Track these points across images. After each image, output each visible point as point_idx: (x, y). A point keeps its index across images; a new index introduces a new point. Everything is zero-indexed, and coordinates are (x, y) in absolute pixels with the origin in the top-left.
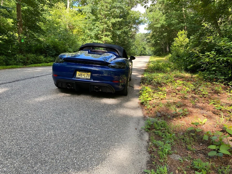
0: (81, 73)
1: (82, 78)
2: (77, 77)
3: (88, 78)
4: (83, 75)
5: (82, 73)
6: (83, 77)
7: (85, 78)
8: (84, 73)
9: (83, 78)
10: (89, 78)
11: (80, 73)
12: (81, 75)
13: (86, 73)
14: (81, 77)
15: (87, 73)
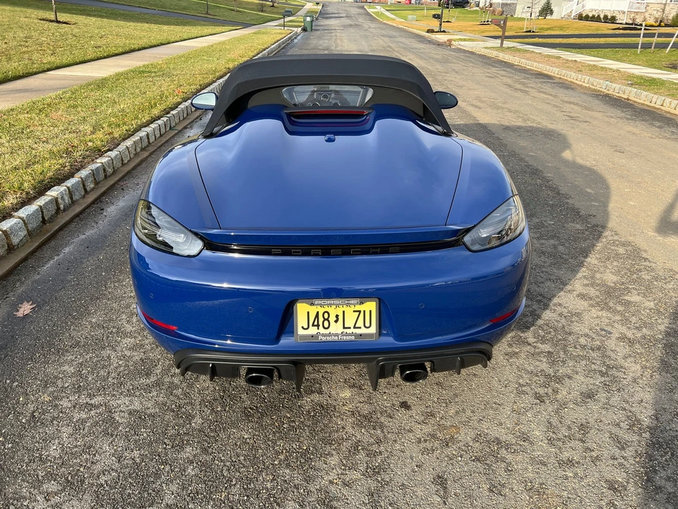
0: (321, 311)
1: (330, 334)
2: (301, 332)
3: (363, 331)
4: (332, 319)
5: (327, 309)
6: (336, 328)
7: (349, 331)
8: (337, 306)
9: (337, 335)
10: (373, 330)
11: (313, 310)
12: (321, 319)
13: (348, 305)
14: (322, 330)
15: (358, 307)
